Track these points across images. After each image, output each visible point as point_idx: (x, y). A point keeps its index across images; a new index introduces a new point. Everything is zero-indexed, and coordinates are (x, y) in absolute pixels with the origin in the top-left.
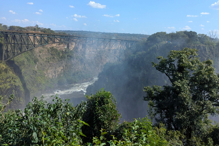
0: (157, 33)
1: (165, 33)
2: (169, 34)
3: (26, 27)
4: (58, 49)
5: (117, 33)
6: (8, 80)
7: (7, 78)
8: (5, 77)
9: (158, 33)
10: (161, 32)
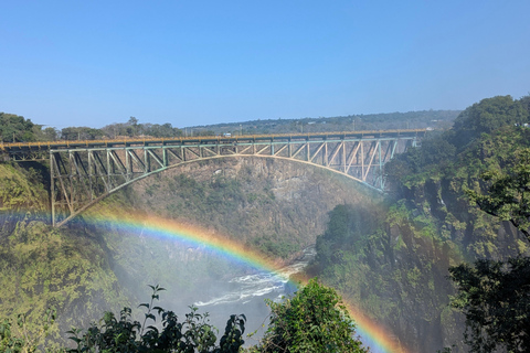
0: (482, 102)
1: (508, 98)
2: (522, 100)
3: (104, 126)
4: (198, 179)
5: (362, 116)
6: (72, 276)
7: (69, 271)
8: (63, 269)
9: (486, 100)
10: (497, 98)
